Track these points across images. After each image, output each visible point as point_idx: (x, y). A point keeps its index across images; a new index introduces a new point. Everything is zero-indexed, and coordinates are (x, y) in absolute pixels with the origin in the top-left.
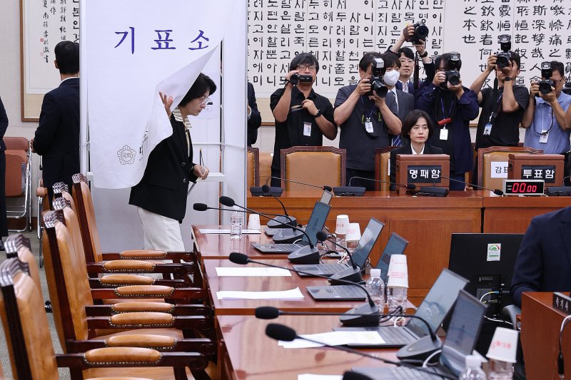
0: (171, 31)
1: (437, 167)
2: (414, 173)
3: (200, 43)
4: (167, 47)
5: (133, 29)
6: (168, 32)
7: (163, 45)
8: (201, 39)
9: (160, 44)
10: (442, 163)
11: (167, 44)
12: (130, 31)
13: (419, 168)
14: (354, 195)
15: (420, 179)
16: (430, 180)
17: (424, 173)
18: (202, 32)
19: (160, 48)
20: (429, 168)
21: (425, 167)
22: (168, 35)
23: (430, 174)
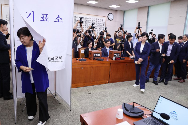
0: (48, 15)
1: (99, 54)
2: (95, 55)
3: (59, 20)
4: (46, 21)
5: (33, 12)
6: (46, 15)
7: (45, 19)
8: (59, 18)
9: (43, 19)
10: (100, 53)
11: (46, 19)
13: (96, 54)
14: (84, 61)
15: (96, 56)
16: (98, 57)
17: (97, 55)
18: (59, 16)
19: (43, 20)
20: (98, 54)
21: (97, 54)
22: (46, 16)
23: (98, 55)
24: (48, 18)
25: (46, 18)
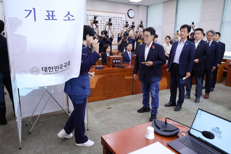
2: (114, 61)
3: (69, 18)
7: (51, 18)
11: (53, 18)
12: (33, 10)
14: (101, 69)
15: (116, 63)
16: (118, 63)
18: (69, 13)
19: (49, 19)
21: (117, 60)
22: (53, 13)
24: (55, 16)
25: (52, 16)
